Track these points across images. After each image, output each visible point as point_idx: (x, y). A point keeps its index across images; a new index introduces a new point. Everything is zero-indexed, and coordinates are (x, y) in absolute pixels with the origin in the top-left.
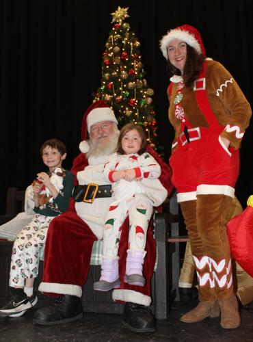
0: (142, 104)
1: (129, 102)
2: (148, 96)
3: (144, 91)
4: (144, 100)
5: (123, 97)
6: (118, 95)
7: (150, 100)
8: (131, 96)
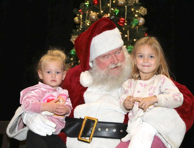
0: (134, 25)
1: (119, 21)
2: (140, 16)
3: (136, 9)
4: (135, 20)
5: (111, 15)
6: (106, 12)
7: (142, 21)
8: (122, 14)
